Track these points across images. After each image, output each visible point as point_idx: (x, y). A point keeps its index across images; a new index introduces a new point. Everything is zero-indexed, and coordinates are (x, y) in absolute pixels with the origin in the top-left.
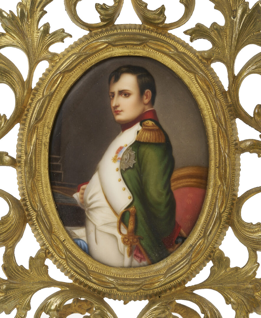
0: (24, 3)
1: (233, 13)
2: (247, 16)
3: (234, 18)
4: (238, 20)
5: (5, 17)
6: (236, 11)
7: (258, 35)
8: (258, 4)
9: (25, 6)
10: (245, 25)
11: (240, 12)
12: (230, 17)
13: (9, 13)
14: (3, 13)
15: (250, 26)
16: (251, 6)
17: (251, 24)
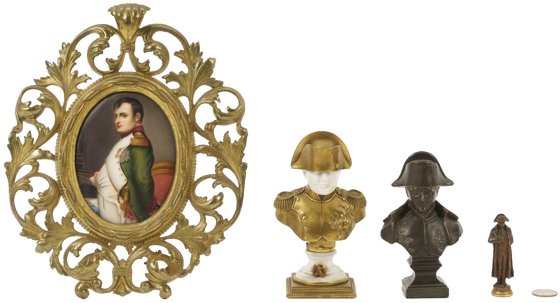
0: (62, 58)
1: (193, 65)
2: (202, 67)
3: (193, 68)
4: (196, 70)
5: (51, 67)
6: (195, 64)
7: (208, 79)
8: (209, 60)
9: (63, 60)
10: (200, 73)
11: (197, 65)
12: (191, 68)
13: (52, 64)
14: (49, 64)
15: (203, 73)
16: (204, 61)
17: (204, 72)
